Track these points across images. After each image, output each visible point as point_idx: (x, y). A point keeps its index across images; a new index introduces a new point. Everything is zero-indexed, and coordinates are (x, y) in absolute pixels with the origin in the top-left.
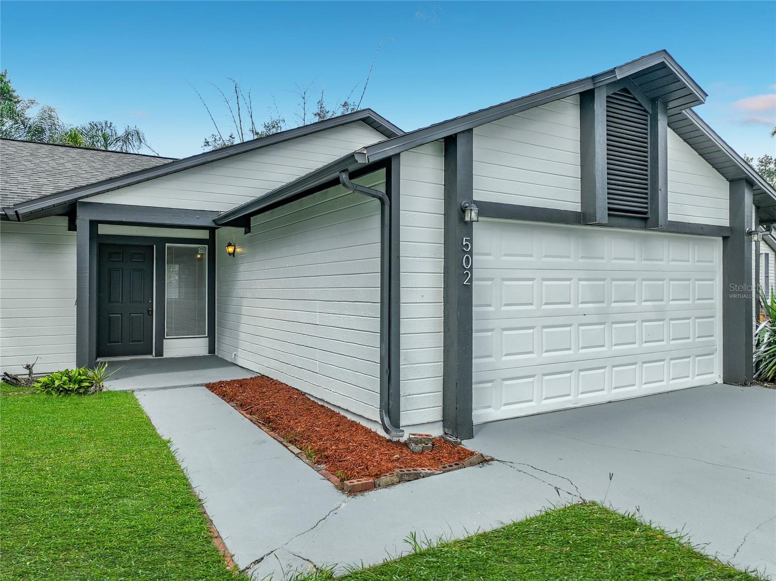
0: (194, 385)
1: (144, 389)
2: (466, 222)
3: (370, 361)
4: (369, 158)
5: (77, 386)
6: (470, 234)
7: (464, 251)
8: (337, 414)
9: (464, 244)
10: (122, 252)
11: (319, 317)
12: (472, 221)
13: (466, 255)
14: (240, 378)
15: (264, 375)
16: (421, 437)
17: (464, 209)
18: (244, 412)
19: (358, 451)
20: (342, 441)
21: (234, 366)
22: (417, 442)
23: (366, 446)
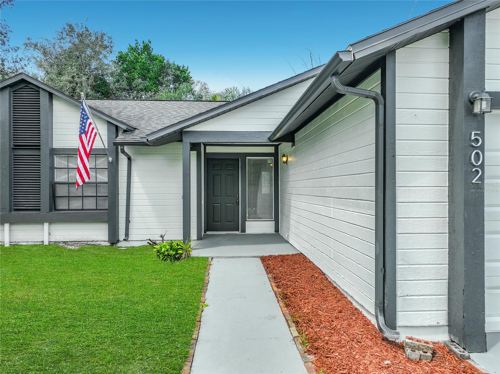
0: (253, 257)
1: (219, 257)
2: (475, 115)
3: (369, 256)
4: (355, 55)
5: (174, 253)
6: (481, 127)
7: (472, 146)
8: (345, 298)
9: (473, 138)
10: (221, 164)
11: (333, 212)
12: (483, 113)
13: (475, 151)
14: (285, 254)
15: (302, 253)
16: (418, 343)
17: (472, 100)
18: (274, 284)
19: (348, 347)
20: (337, 331)
21: (286, 243)
22: (414, 349)
23: (359, 342)
